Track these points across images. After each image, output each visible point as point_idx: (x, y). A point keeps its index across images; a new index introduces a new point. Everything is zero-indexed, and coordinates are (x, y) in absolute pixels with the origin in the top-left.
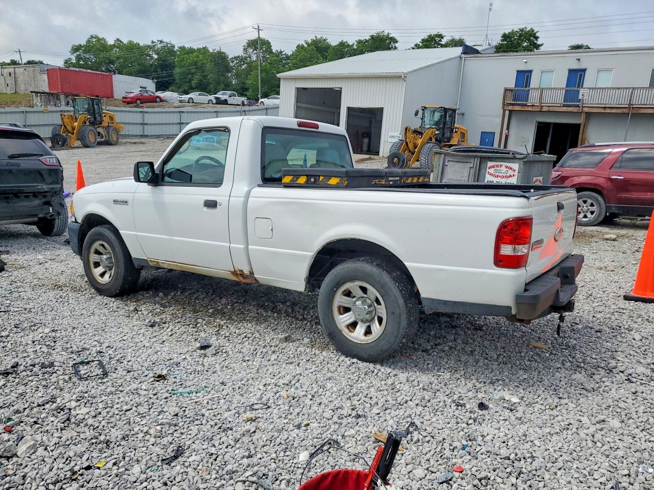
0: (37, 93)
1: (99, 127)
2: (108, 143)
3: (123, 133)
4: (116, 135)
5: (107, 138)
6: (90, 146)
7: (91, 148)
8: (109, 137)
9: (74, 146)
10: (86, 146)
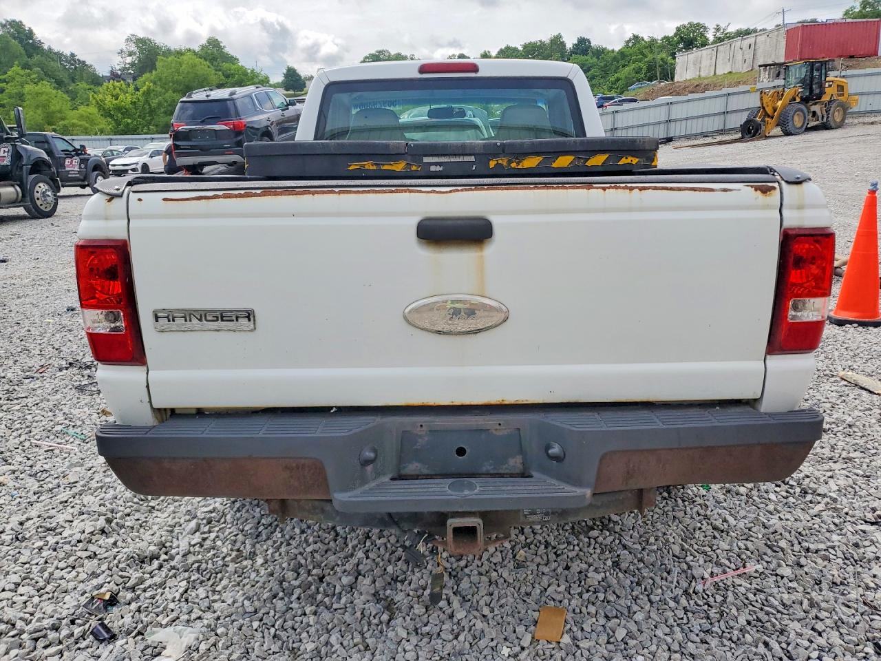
0: (766, 66)
1: (815, 104)
2: (825, 127)
3: (855, 109)
4: (841, 112)
5: (825, 120)
6: (793, 132)
7: (793, 136)
8: (828, 118)
9: (770, 134)
10: (787, 134)
